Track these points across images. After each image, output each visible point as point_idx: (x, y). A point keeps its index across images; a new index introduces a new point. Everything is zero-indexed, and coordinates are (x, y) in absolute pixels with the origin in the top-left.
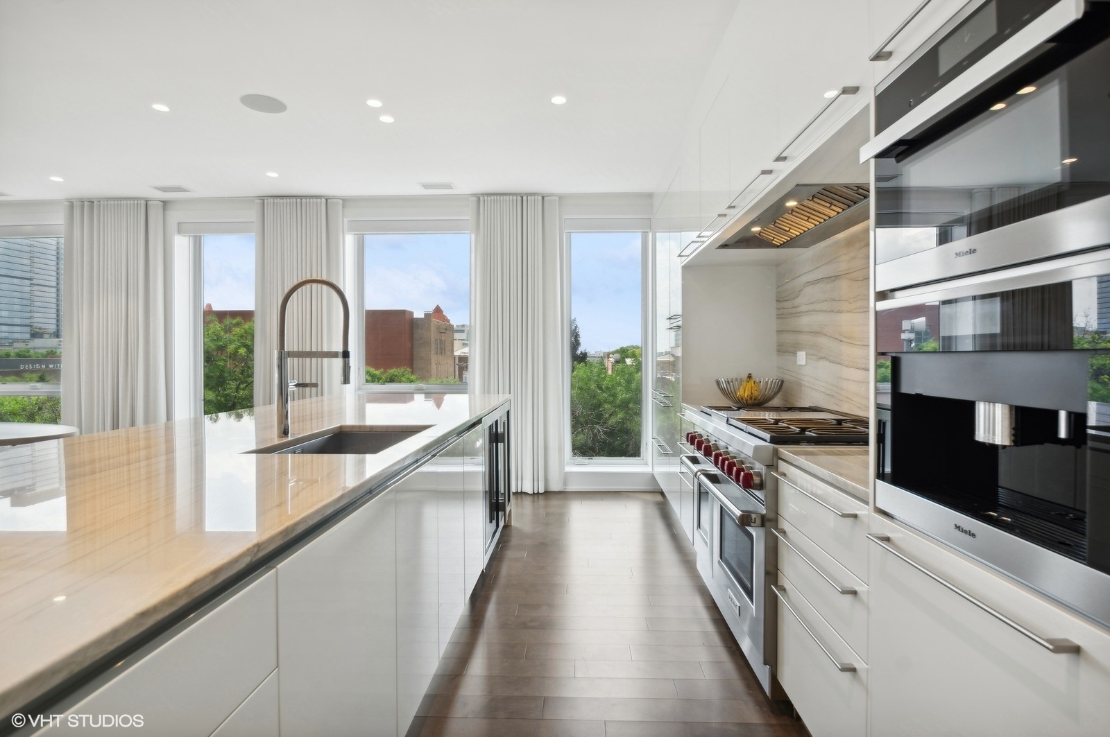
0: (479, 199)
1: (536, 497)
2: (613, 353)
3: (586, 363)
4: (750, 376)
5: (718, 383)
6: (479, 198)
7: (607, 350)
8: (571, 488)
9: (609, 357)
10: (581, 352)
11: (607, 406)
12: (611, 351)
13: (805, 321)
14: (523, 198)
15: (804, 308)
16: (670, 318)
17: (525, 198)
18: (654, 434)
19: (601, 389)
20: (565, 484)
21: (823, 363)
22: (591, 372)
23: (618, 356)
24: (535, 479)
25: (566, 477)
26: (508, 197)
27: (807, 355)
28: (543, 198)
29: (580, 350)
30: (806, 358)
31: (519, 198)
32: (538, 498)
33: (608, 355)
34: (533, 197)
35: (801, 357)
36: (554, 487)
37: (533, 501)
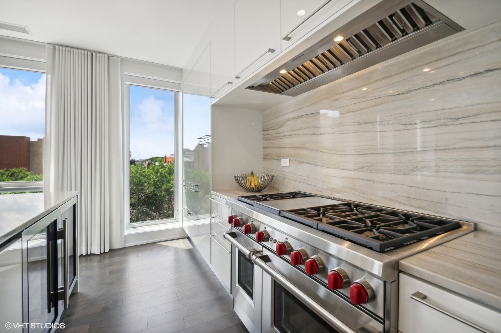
0: (55, 48)
1: (102, 256)
2: (148, 160)
3: (134, 164)
4: (252, 173)
5: (236, 178)
6: (54, 46)
7: (144, 159)
8: (129, 244)
9: (145, 162)
10: (132, 160)
11: (146, 184)
12: (146, 159)
13: (287, 141)
14: (93, 54)
15: (287, 133)
16: (200, 138)
17: (94, 54)
18: (184, 205)
19: (143, 176)
20: (125, 242)
21: (305, 166)
22: (138, 169)
23: (150, 161)
24: (102, 243)
25: (126, 238)
26: (80, 51)
27: (289, 160)
28: (109, 57)
29: (132, 158)
30: (289, 163)
31: (89, 53)
32: (104, 257)
33: (145, 161)
34: (101, 55)
35: (285, 162)
36: (117, 246)
37: (100, 261)
